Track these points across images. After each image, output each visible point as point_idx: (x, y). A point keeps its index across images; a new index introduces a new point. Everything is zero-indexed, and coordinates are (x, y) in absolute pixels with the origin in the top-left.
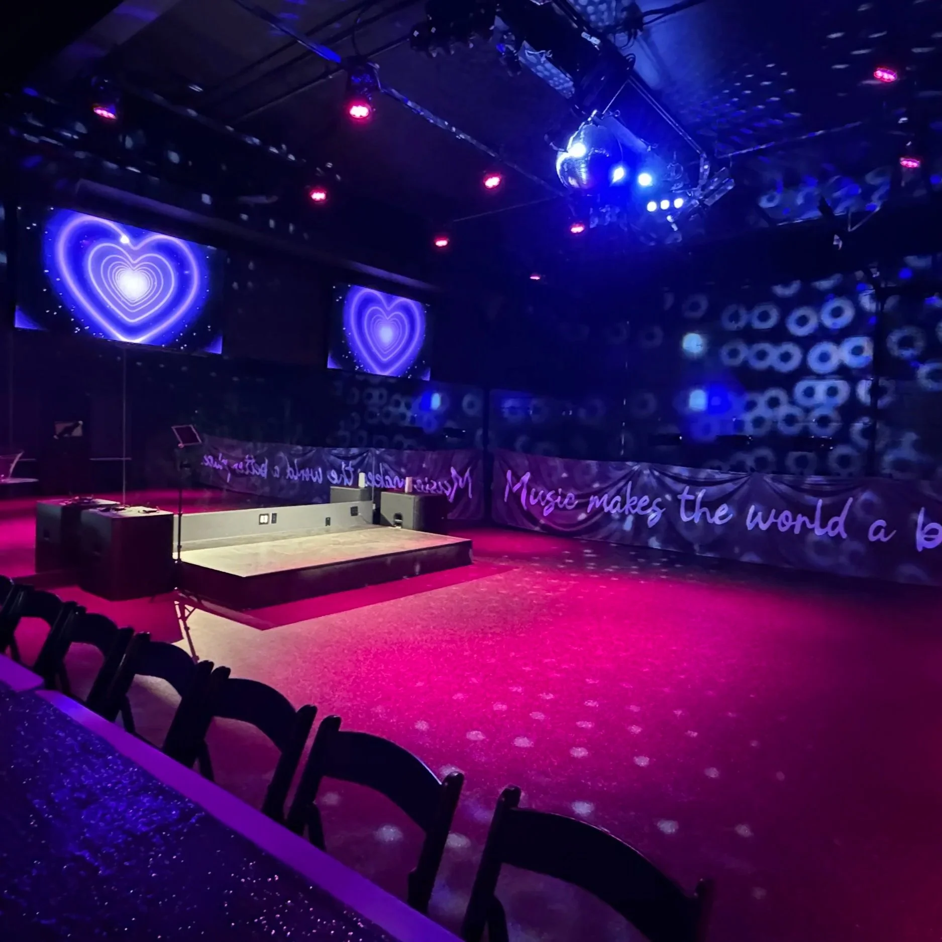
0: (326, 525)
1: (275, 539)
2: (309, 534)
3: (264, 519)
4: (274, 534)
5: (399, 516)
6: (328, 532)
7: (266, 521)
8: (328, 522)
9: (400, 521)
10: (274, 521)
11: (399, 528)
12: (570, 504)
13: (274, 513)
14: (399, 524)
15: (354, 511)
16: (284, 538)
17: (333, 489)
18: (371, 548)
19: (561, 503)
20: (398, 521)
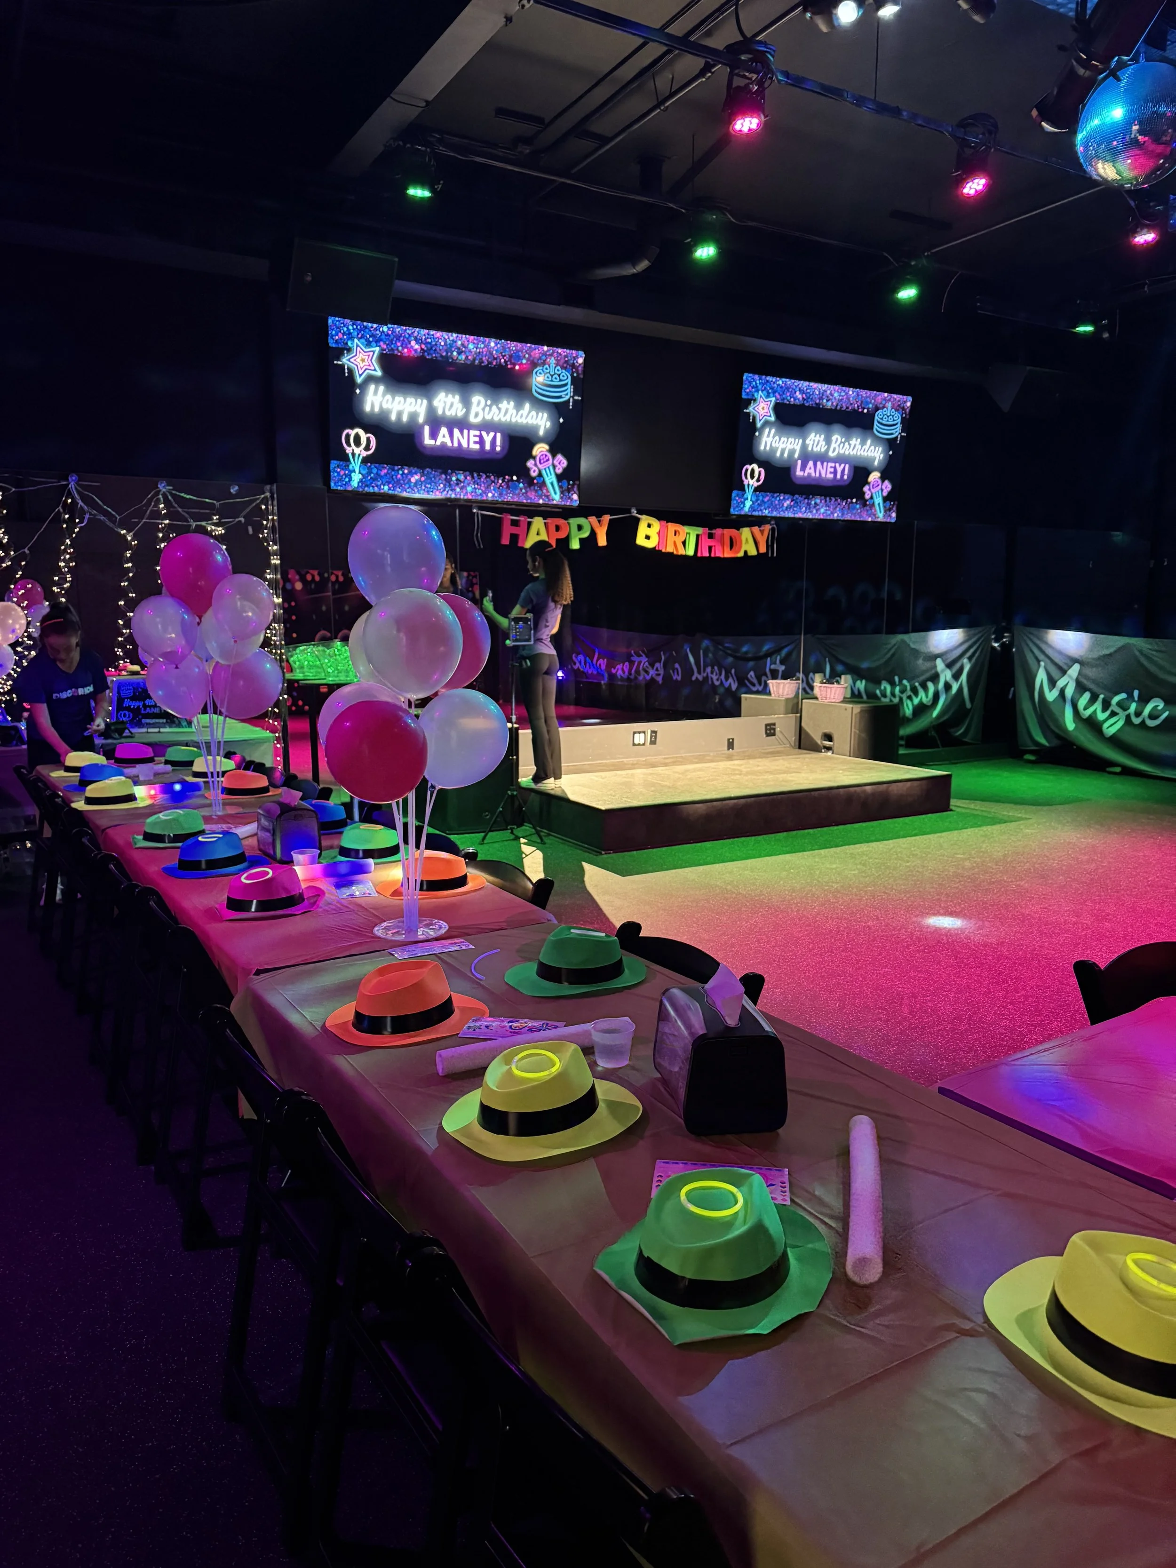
0: (729, 749)
1: (653, 765)
2: (701, 759)
3: (639, 739)
4: (652, 759)
5: (829, 737)
6: (730, 758)
7: (642, 742)
8: (731, 745)
9: (831, 743)
10: (653, 742)
11: (829, 753)
12: (1152, 717)
13: (653, 729)
14: (828, 749)
15: (770, 730)
16: (666, 765)
17: (746, 699)
18: (786, 781)
19: (1138, 714)
20: (827, 743)
